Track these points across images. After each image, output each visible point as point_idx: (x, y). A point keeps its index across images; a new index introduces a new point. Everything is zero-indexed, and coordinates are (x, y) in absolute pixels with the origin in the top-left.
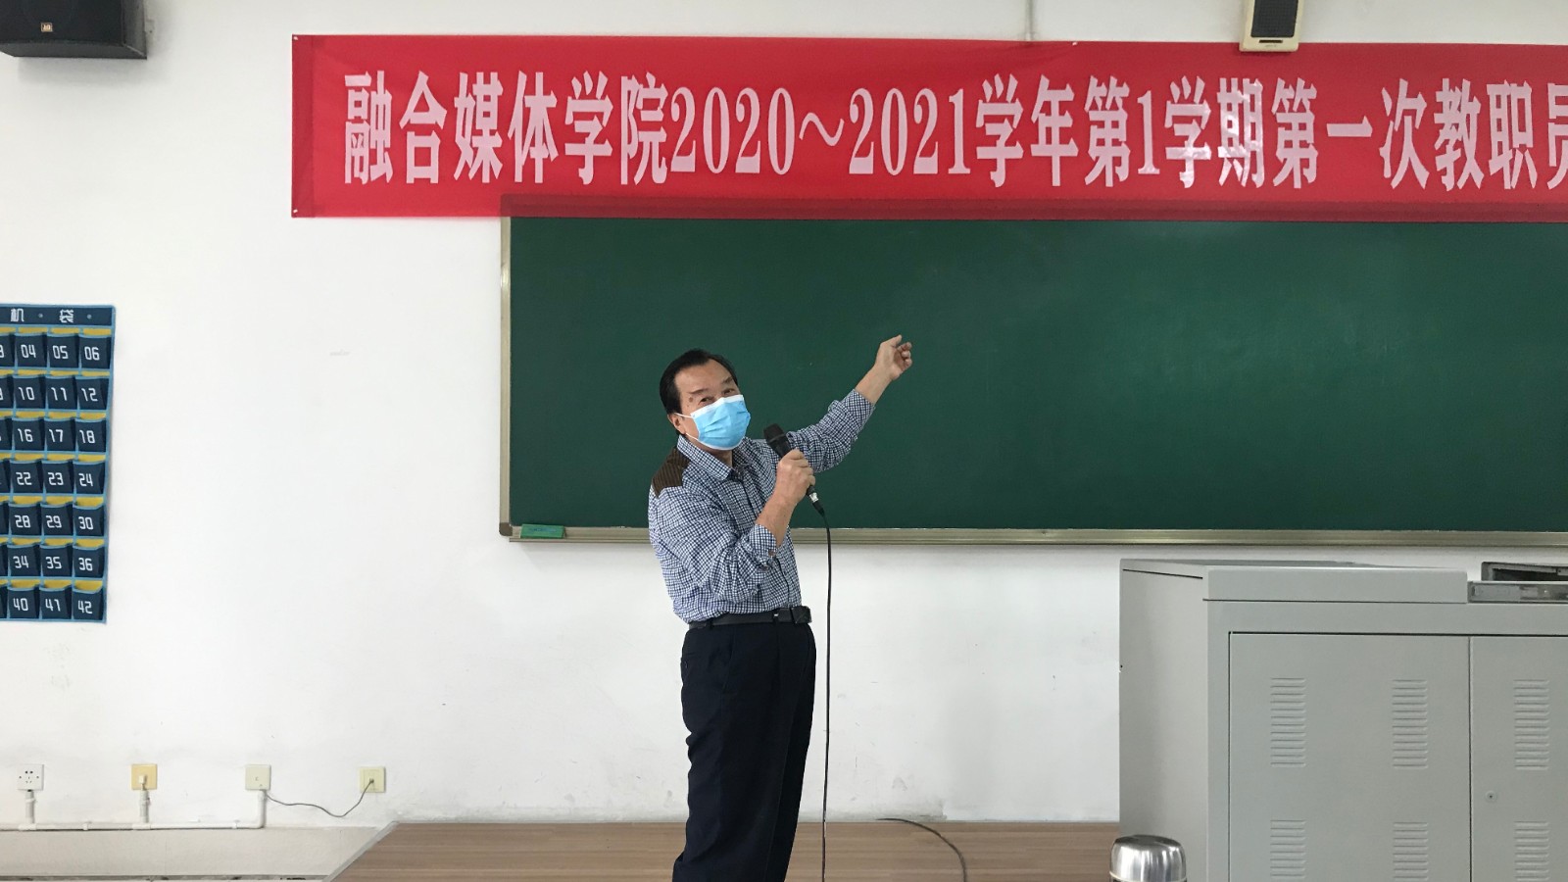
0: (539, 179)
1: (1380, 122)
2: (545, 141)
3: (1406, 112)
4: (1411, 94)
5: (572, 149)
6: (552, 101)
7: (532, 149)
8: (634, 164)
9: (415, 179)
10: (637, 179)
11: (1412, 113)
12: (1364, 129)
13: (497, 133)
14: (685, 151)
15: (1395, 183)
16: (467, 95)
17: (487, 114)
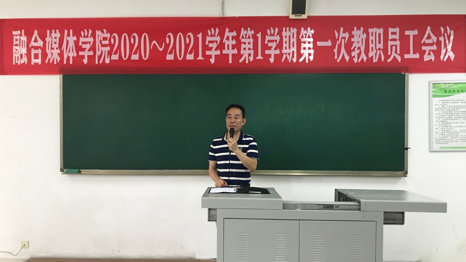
0: (71, 63)
1: (334, 41)
2: (73, 51)
3: (342, 38)
4: (344, 32)
5: (81, 53)
6: (75, 38)
7: (69, 53)
8: (100, 57)
9: (34, 63)
10: (101, 62)
11: (344, 38)
12: (329, 43)
13: (58, 49)
14: (115, 53)
15: (338, 61)
16: (50, 37)
17: (55, 43)
